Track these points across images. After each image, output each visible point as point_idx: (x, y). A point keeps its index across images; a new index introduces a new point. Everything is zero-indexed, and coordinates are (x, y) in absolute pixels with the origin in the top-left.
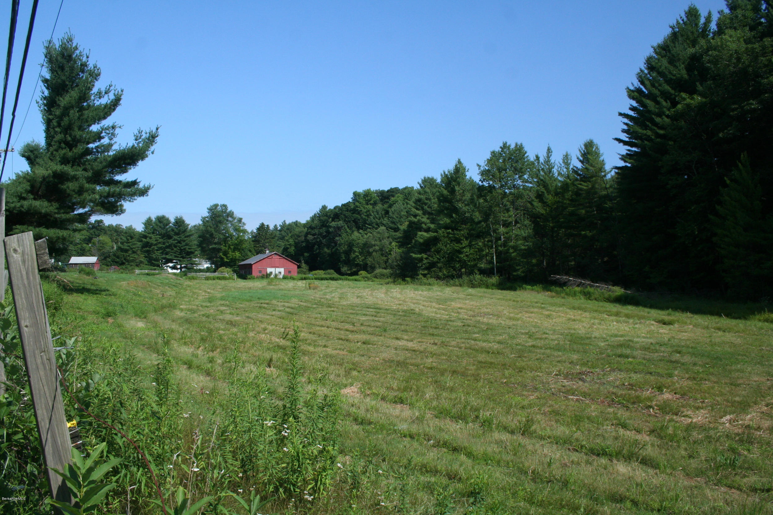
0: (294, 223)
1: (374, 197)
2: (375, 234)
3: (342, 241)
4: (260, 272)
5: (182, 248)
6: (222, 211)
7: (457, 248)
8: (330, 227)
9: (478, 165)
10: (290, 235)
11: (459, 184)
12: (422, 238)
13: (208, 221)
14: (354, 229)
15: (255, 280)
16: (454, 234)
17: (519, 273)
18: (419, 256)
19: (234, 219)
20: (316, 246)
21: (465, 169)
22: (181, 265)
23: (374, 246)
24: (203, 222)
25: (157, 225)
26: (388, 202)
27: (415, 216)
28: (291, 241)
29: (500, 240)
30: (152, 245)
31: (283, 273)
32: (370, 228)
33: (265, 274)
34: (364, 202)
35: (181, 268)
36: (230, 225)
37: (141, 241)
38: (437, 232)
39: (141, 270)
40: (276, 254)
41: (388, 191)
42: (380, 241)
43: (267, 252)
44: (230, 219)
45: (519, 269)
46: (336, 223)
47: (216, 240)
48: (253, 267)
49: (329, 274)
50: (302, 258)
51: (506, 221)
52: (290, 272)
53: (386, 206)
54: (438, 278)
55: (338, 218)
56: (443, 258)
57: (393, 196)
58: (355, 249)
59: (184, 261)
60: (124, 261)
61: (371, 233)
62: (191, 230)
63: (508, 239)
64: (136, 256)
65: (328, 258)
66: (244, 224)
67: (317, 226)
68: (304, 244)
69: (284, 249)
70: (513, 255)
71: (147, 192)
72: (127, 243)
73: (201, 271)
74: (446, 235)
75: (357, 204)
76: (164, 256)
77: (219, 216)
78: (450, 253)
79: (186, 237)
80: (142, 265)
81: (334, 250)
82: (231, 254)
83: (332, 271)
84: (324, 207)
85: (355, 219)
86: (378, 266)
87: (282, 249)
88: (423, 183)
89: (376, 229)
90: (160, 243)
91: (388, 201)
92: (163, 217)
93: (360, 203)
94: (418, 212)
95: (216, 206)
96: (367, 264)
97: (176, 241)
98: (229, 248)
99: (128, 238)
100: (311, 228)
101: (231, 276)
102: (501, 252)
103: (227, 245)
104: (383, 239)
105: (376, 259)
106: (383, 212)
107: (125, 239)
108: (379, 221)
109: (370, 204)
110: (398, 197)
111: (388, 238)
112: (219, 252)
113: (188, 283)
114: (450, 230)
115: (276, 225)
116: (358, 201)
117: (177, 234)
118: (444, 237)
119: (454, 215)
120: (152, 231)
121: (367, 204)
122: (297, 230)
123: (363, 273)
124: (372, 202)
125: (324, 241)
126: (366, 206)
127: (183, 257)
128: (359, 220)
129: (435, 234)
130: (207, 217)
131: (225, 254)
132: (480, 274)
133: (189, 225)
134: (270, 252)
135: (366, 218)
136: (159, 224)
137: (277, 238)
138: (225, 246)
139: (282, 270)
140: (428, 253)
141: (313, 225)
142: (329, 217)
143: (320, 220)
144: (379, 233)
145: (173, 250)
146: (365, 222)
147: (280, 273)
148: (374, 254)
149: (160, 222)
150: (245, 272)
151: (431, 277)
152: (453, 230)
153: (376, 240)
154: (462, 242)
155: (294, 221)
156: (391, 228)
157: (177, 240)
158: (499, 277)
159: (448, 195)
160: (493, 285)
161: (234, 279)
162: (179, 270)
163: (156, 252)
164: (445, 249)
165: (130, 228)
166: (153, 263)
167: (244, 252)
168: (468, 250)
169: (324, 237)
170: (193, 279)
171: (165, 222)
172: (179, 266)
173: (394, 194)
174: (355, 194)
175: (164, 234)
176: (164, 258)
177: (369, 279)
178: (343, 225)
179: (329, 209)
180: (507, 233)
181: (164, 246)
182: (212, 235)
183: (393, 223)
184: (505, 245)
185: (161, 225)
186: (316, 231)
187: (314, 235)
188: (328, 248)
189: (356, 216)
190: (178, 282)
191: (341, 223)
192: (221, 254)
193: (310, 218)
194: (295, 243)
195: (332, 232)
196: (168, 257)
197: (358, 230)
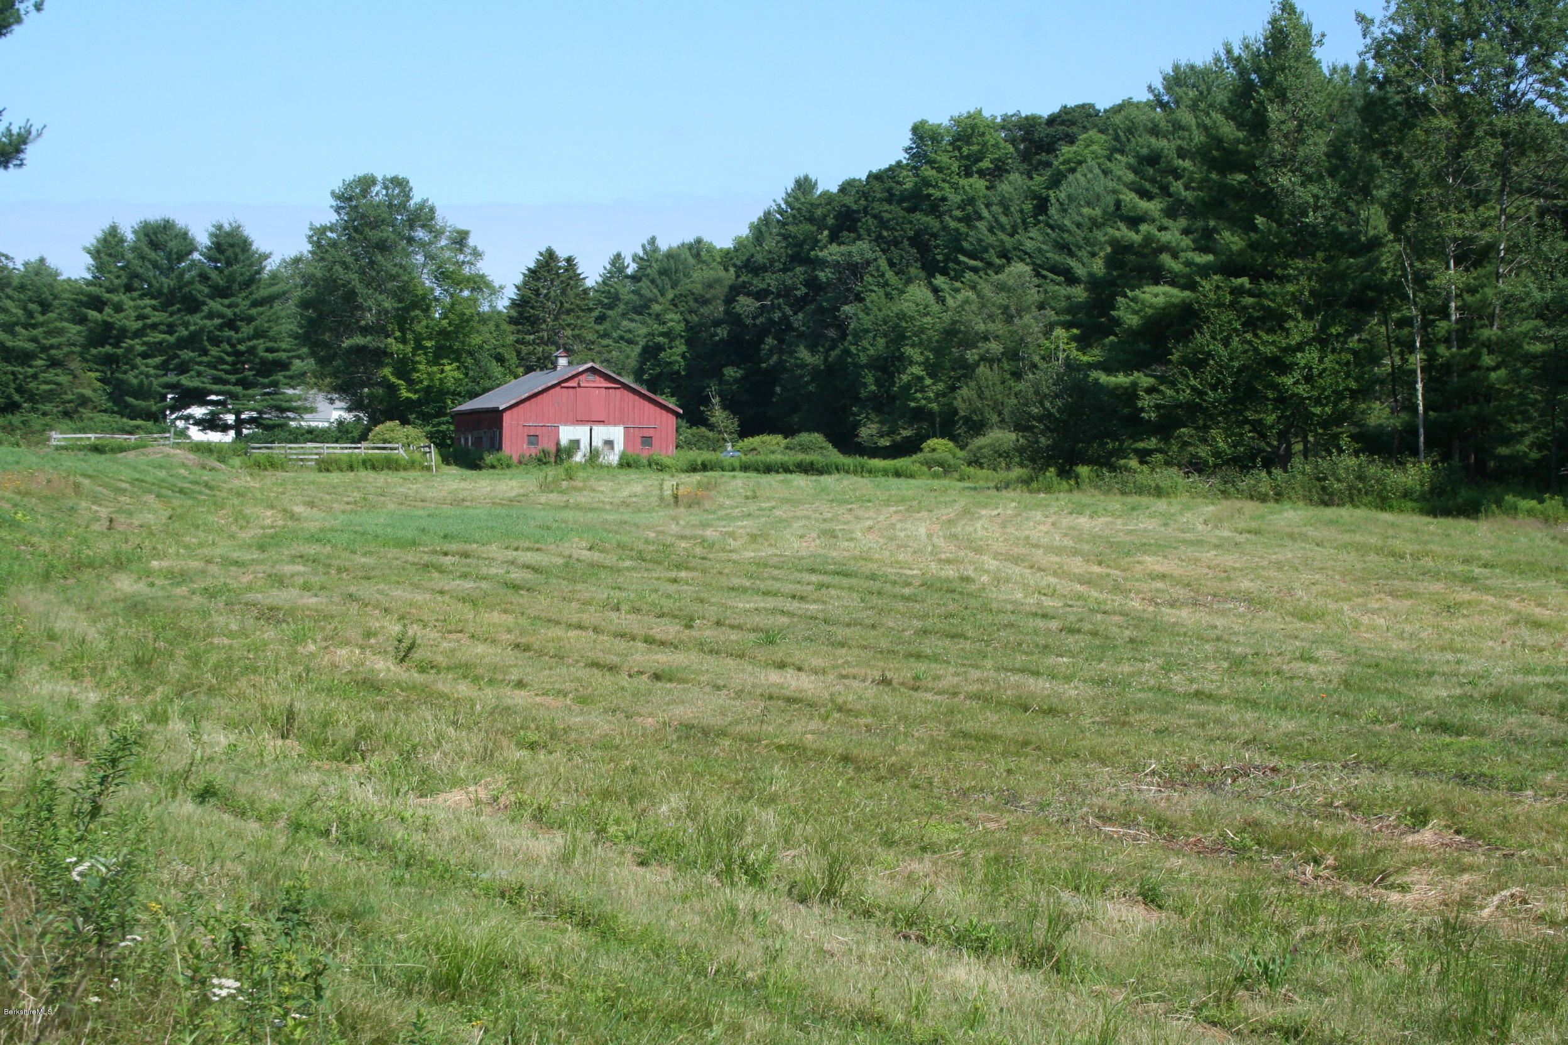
0: (690, 247)
1: (996, 145)
2: (988, 291)
3: (867, 322)
4: (533, 439)
5: (241, 348)
6: (390, 206)
7: (1268, 351)
8: (822, 263)
9: (1361, 18)
10: (670, 295)
11: (1282, 96)
12: (1135, 313)
13: (334, 244)
14: (913, 271)
15: (513, 471)
16: (1261, 295)
17: (1522, 448)
18: (1121, 379)
19: (438, 234)
20: (770, 341)
21: (1307, 33)
22: (238, 414)
23: (986, 339)
24: (318, 245)
25: (143, 258)
26: (1048, 164)
27: (1134, 222)
28: (674, 321)
29: (1446, 316)
30: (123, 333)
31: (619, 446)
32: (975, 270)
33: (553, 450)
34: (955, 167)
35: (239, 425)
36: (420, 258)
37: (82, 320)
38: (1192, 286)
39: (83, 430)
40: (592, 370)
41: (1052, 120)
42: (1009, 319)
43: (563, 362)
44: (420, 234)
45: (1523, 434)
46: (843, 248)
47: (369, 318)
48: (507, 418)
49: (804, 449)
50: (713, 389)
51: (1471, 240)
52: (647, 441)
53: (1039, 180)
54: (1196, 467)
55: (853, 229)
56: (1214, 388)
57: (1071, 140)
58: (908, 351)
59: (253, 397)
60: (17, 397)
61: (973, 288)
62: (274, 276)
63: (1475, 316)
64: (63, 379)
65: (811, 388)
66: (477, 254)
67: (772, 262)
68: (722, 332)
69: (646, 350)
70: (1493, 375)
71: (19, 151)
72: (26, 326)
73: (313, 435)
74: (1228, 299)
75: (928, 172)
76: (172, 378)
77: (375, 225)
78: (1241, 370)
79: (255, 304)
80: (86, 412)
81: (834, 354)
82: (423, 370)
83: (817, 438)
84: (804, 185)
85: (918, 234)
86: (995, 418)
87: (638, 349)
88: (1168, 89)
89: (999, 270)
90: (154, 326)
91: (1051, 157)
92: (167, 226)
93: (940, 170)
94: (1144, 205)
95: (367, 182)
96: (955, 412)
97: (217, 321)
98: (419, 346)
99: (31, 306)
100: (751, 267)
101: (417, 456)
102: (1447, 367)
103: (409, 336)
104: (1019, 312)
105: (987, 394)
106: (1028, 207)
107: (20, 312)
108: (1009, 242)
109: (981, 173)
110: (1090, 143)
111: (1041, 307)
112: (380, 365)
113: (245, 480)
114: (1244, 281)
115: (618, 256)
116: (931, 162)
117: (220, 292)
118: (1219, 305)
119: (1259, 220)
120: (124, 280)
121: (968, 174)
122: (700, 276)
123: (939, 446)
124: (985, 164)
125: (798, 320)
126: (963, 182)
127: (245, 384)
128: (935, 236)
129: (1187, 293)
130: (332, 229)
131: (404, 369)
132: (1356, 454)
133: (266, 257)
134: (570, 363)
135: (963, 227)
136: (152, 255)
137: (621, 307)
138: (404, 341)
139: (617, 433)
140: (1159, 370)
141: (759, 258)
142: (821, 224)
143: (785, 237)
144: (1001, 287)
145: (205, 353)
146: (956, 244)
147: (609, 443)
148: (982, 370)
149: (155, 245)
150: (478, 442)
151: (1168, 464)
152: (1254, 280)
153: (991, 317)
154: (1290, 324)
155: (690, 239)
156: (1054, 269)
157: (221, 316)
158: (1434, 463)
159: (1238, 141)
160: (1406, 494)
161: (429, 468)
162: (232, 433)
163: (138, 361)
164: (1224, 353)
165: (40, 268)
166: (128, 405)
167: (477, 362)
168: (1316, 355)
169: (799, 304)
170: (273, 465)
171: (173, 245)
172: (230, 418)
173: (1075, 129)
174: (920, 132)
175: (172, 291)
176: (173, 387)
177: (947, 469)
178: (869, 255)
179: (825, 193)
180: (1473, 291)
181: (171, 339)
182: (351, 295)
183: (1064, 247)
184: (1462, 336)
185: (159, 257)
186: (771, 281)
187: (759, 295)
188: (812, 349)
189: (922, 219)
190: (206, 476)
191: (861, 249)
192: (387, 371)
193: (752, 227)
194: (689, 327)
195: (829, 283)
196: (185, 381)
197: (930, 275)
